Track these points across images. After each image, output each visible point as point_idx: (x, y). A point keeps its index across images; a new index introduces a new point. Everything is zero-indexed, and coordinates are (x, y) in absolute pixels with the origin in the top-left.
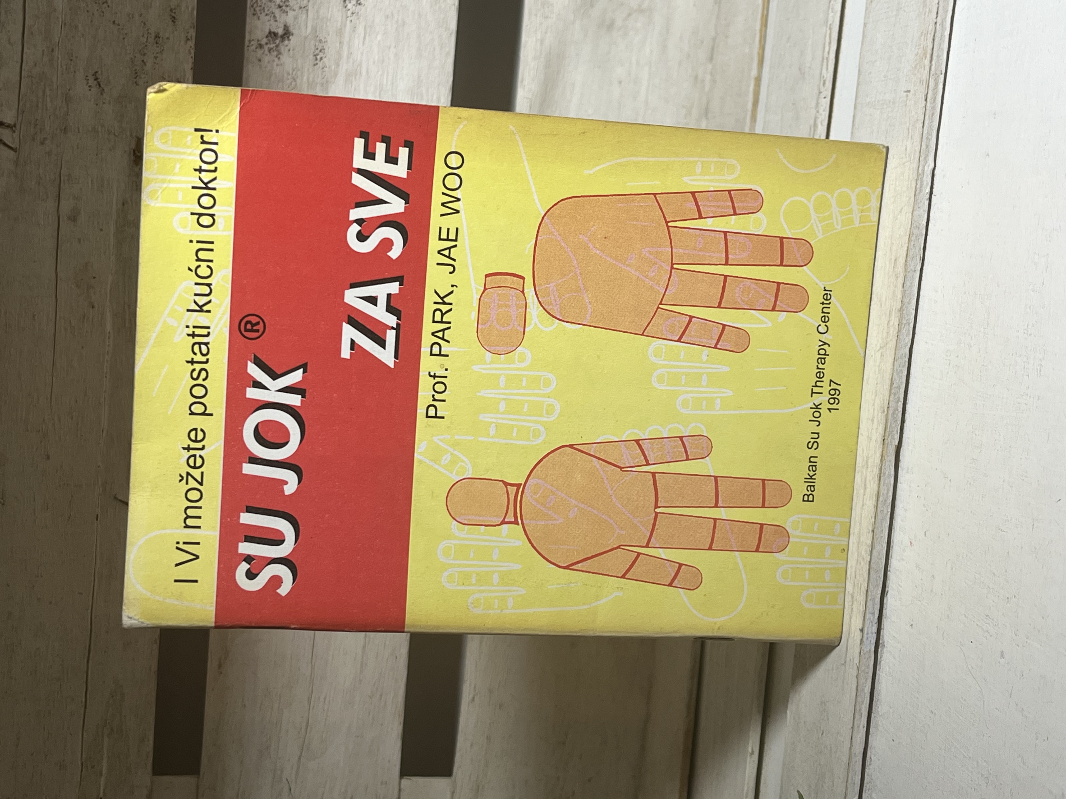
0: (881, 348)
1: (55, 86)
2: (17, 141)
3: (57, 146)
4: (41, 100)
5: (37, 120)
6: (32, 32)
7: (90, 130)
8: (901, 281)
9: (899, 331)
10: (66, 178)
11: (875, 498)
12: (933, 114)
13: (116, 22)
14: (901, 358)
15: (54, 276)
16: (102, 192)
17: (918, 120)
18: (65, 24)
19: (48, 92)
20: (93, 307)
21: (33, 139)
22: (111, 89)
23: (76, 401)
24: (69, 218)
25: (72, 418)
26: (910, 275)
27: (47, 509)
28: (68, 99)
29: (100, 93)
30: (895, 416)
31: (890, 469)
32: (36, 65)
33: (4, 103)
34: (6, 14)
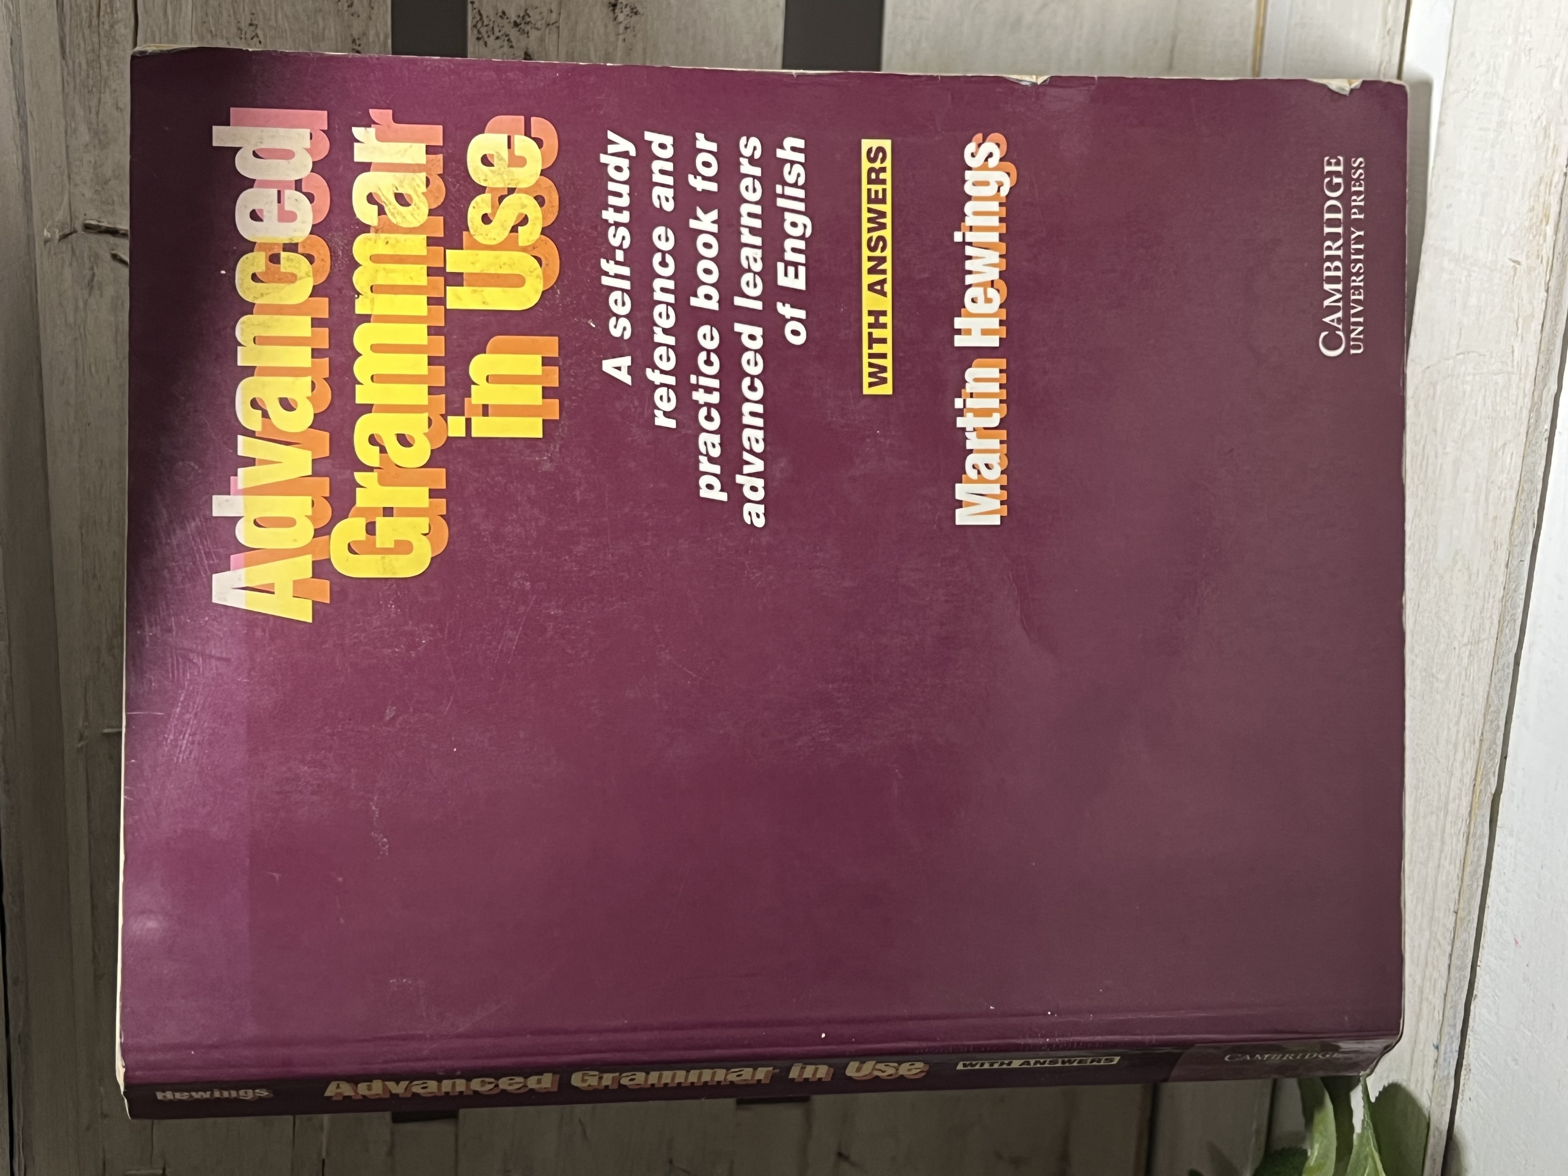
9: (1499, 629)
11: (1459, 866)
12: (1557, 313)
30: (1492, 751)
31: (1483, 826)
33: (115, 198)
34: (108, 64)
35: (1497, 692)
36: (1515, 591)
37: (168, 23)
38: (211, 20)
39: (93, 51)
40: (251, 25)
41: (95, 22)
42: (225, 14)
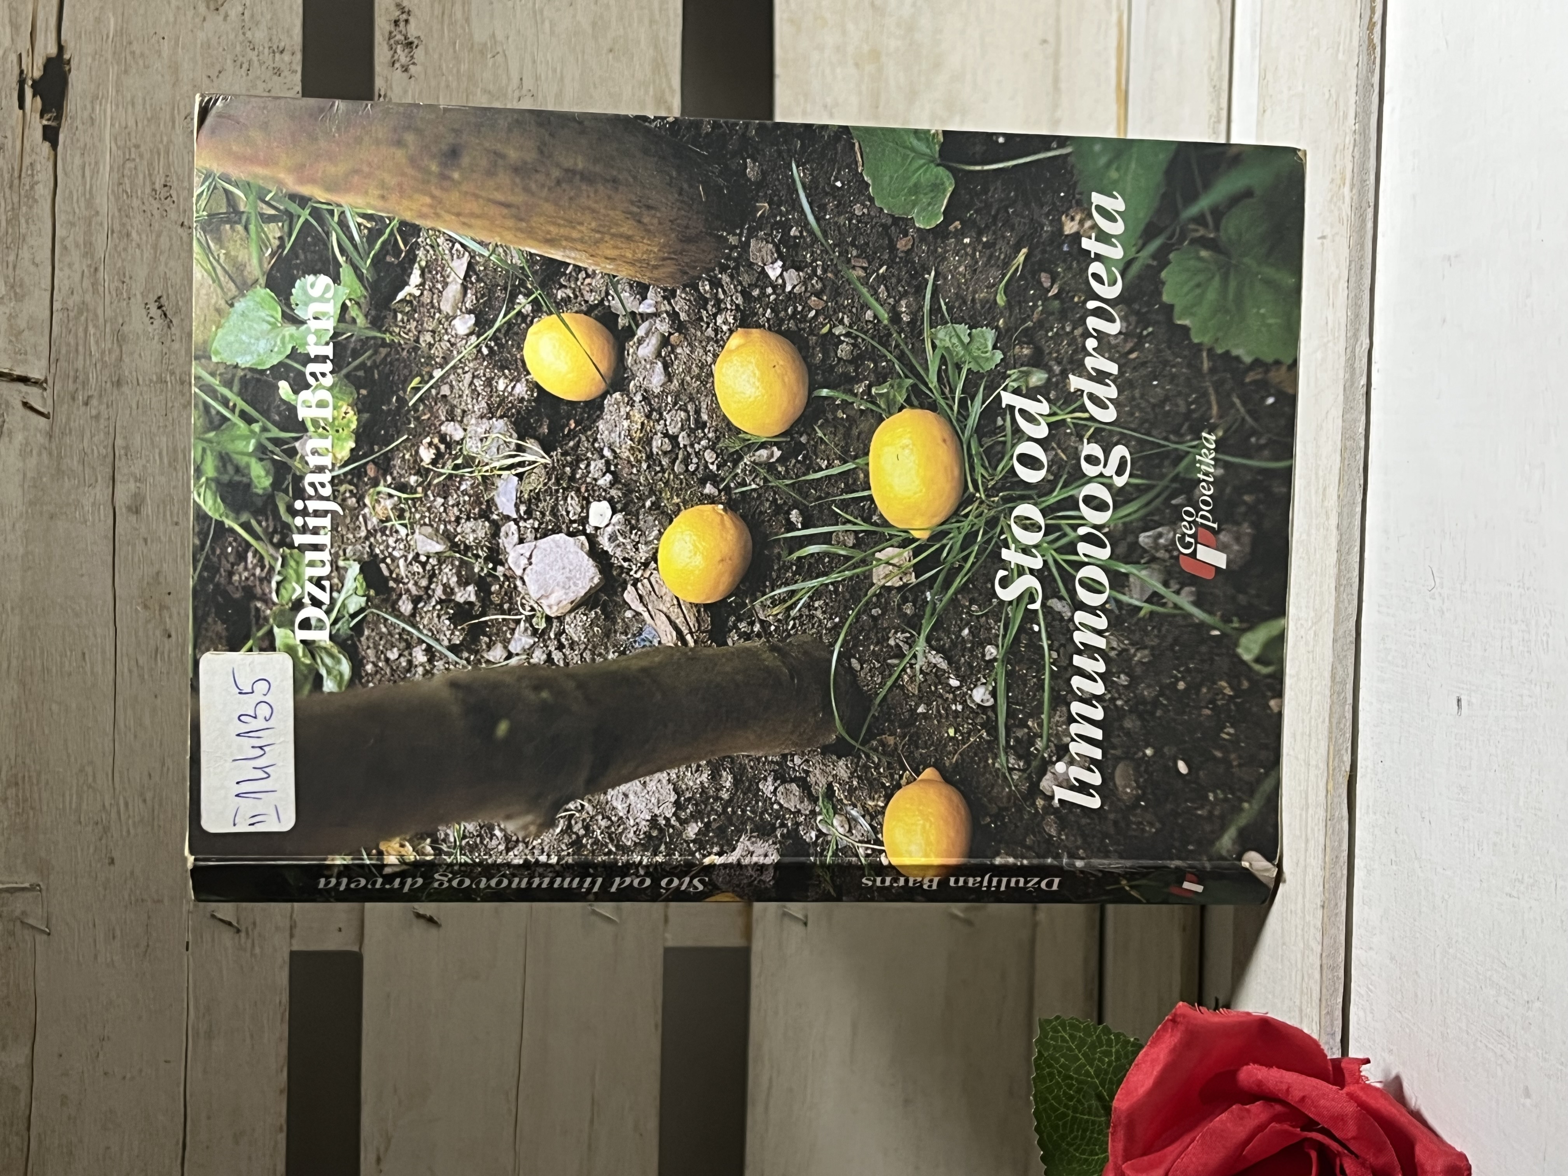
0: (1314, 624)
1: (101, 320)
2: (49, 402)
3: (108, 407)
4: (81, 342)
5: (77, 371)
6: (65, 248)
7: (154, 378)
8: (1334, 521)
9: (1338, 597)
10: (122, 452)
11: (1321, 856)
12: (1362, 268)
13: (186, 223)
14: (1345, 637)
15: (111, 596)
16: (175, 469)
17: (1339, 278)
18: (113, 232)
19: (92, 330)
20: (169, 636)
21: (73, 399)
22: (182, 320)
23: (150, 775)
24: (129, 509)
25: (145, 801)
26: (1345, 510)
27: (114, 937)
28: (120, 338)
29: (166, 328)
30: (1342, 726)
31: (1341, 809)
32: (72, 293)
33: (28, 349)
34: (27, 222)
35: (1340, 662)
36: (1348, 553)
37: (84, 185)
38: (127, 181)
39: (13, 209)
40: (165, 186)
41: (16, 182)
42: (141, 176)
